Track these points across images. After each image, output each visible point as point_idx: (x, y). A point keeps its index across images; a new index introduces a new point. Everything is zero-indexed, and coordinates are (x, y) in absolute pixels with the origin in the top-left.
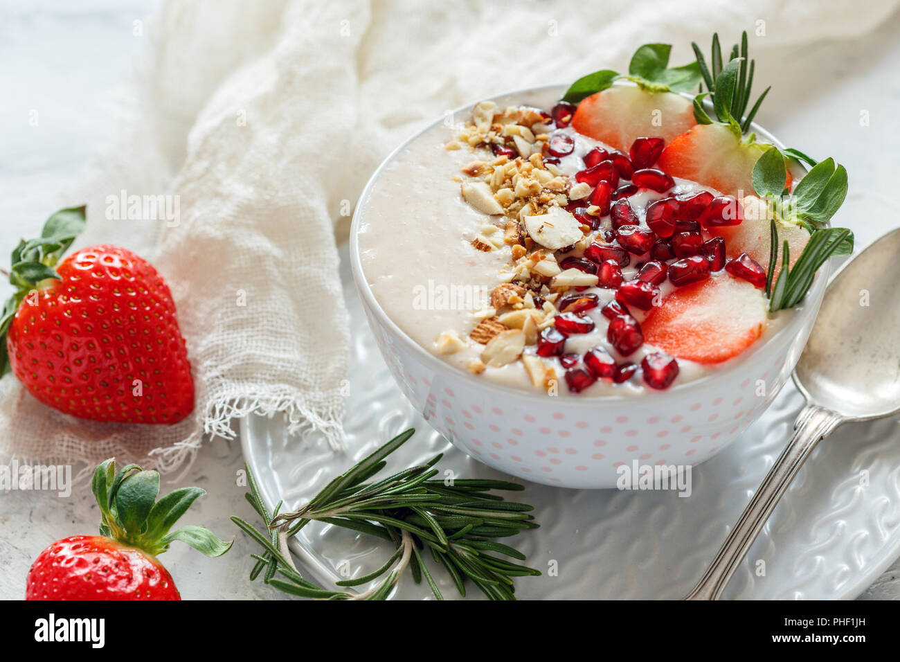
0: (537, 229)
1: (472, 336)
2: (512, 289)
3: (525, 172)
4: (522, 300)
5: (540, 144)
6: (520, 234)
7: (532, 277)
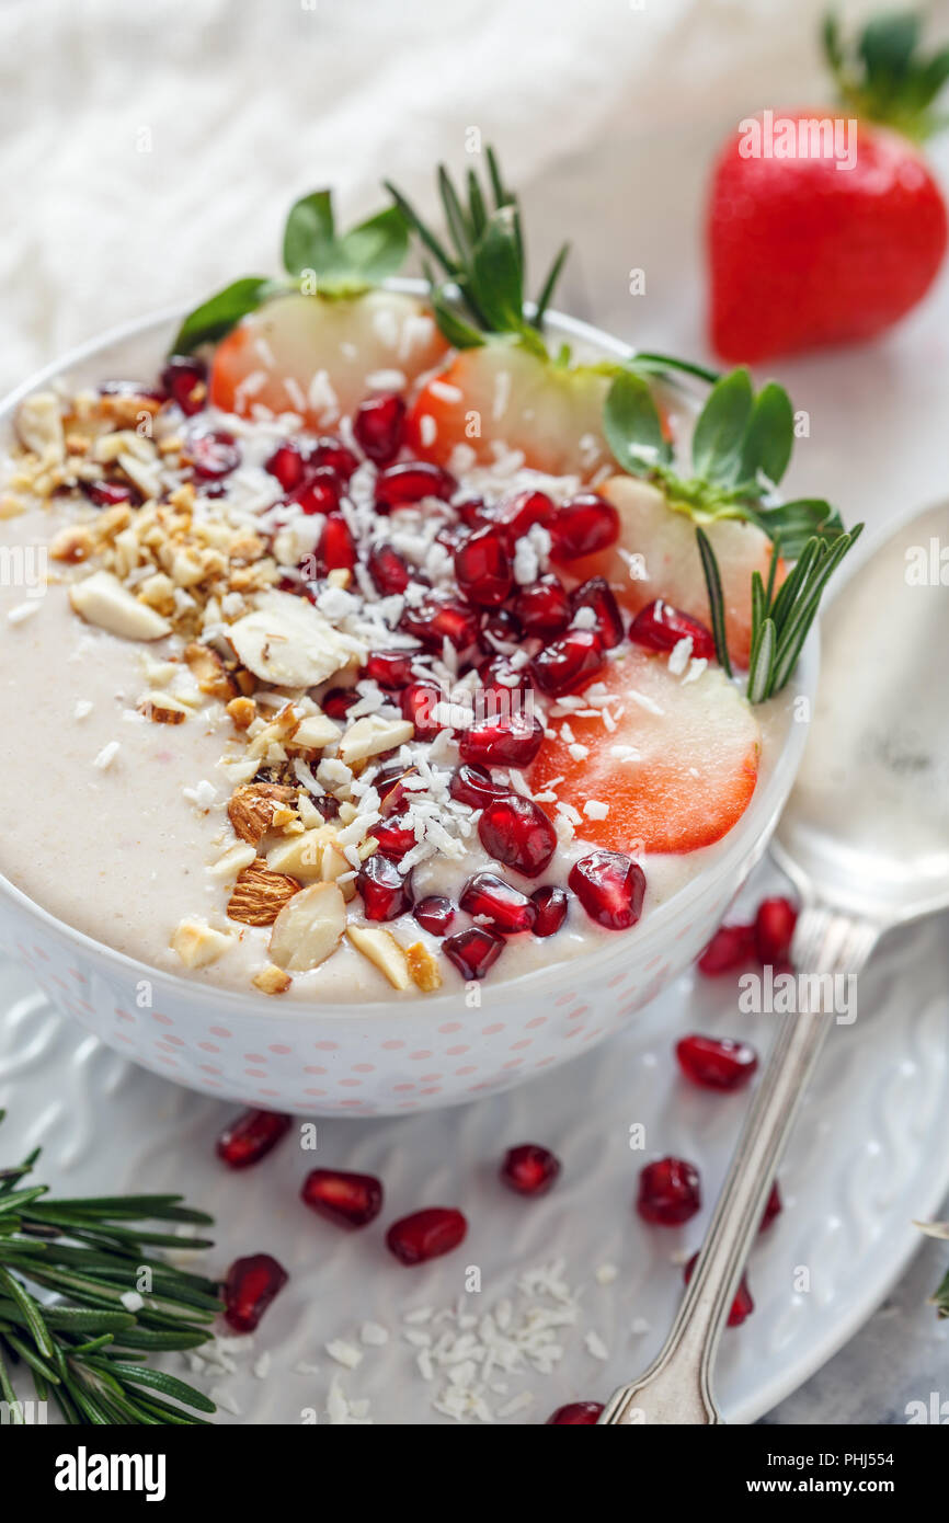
0: (258, 654)
1: (230, 913)
2: (269, 795)
3: (180, 536)
4: (296, 814)
5: (172, 460)
6: (226, 670)
7: (290, 758)
